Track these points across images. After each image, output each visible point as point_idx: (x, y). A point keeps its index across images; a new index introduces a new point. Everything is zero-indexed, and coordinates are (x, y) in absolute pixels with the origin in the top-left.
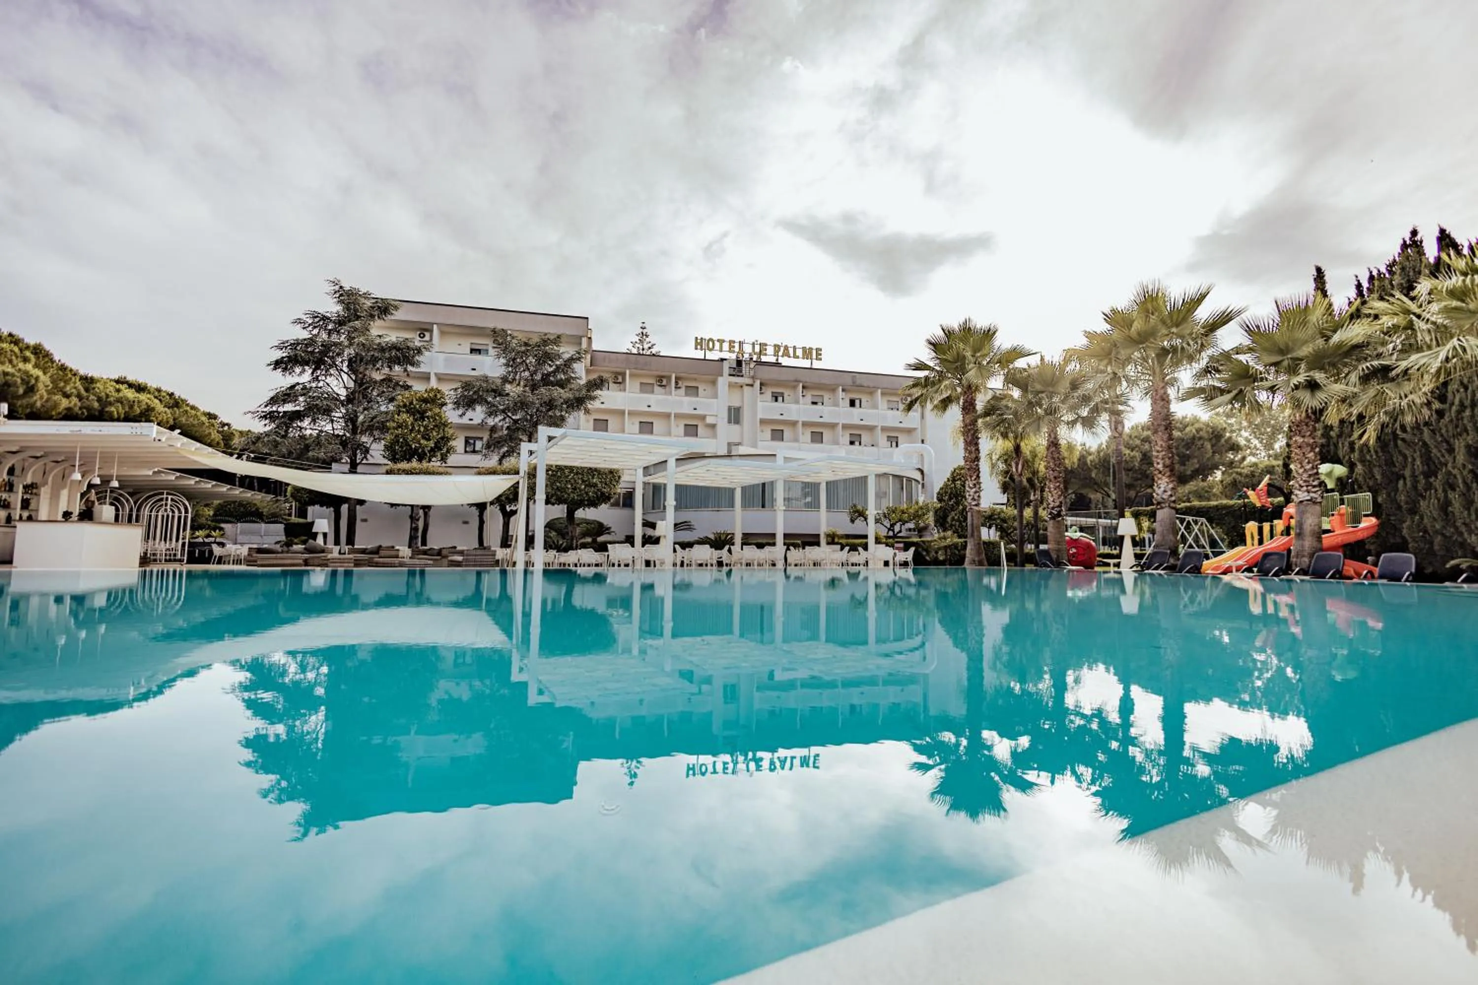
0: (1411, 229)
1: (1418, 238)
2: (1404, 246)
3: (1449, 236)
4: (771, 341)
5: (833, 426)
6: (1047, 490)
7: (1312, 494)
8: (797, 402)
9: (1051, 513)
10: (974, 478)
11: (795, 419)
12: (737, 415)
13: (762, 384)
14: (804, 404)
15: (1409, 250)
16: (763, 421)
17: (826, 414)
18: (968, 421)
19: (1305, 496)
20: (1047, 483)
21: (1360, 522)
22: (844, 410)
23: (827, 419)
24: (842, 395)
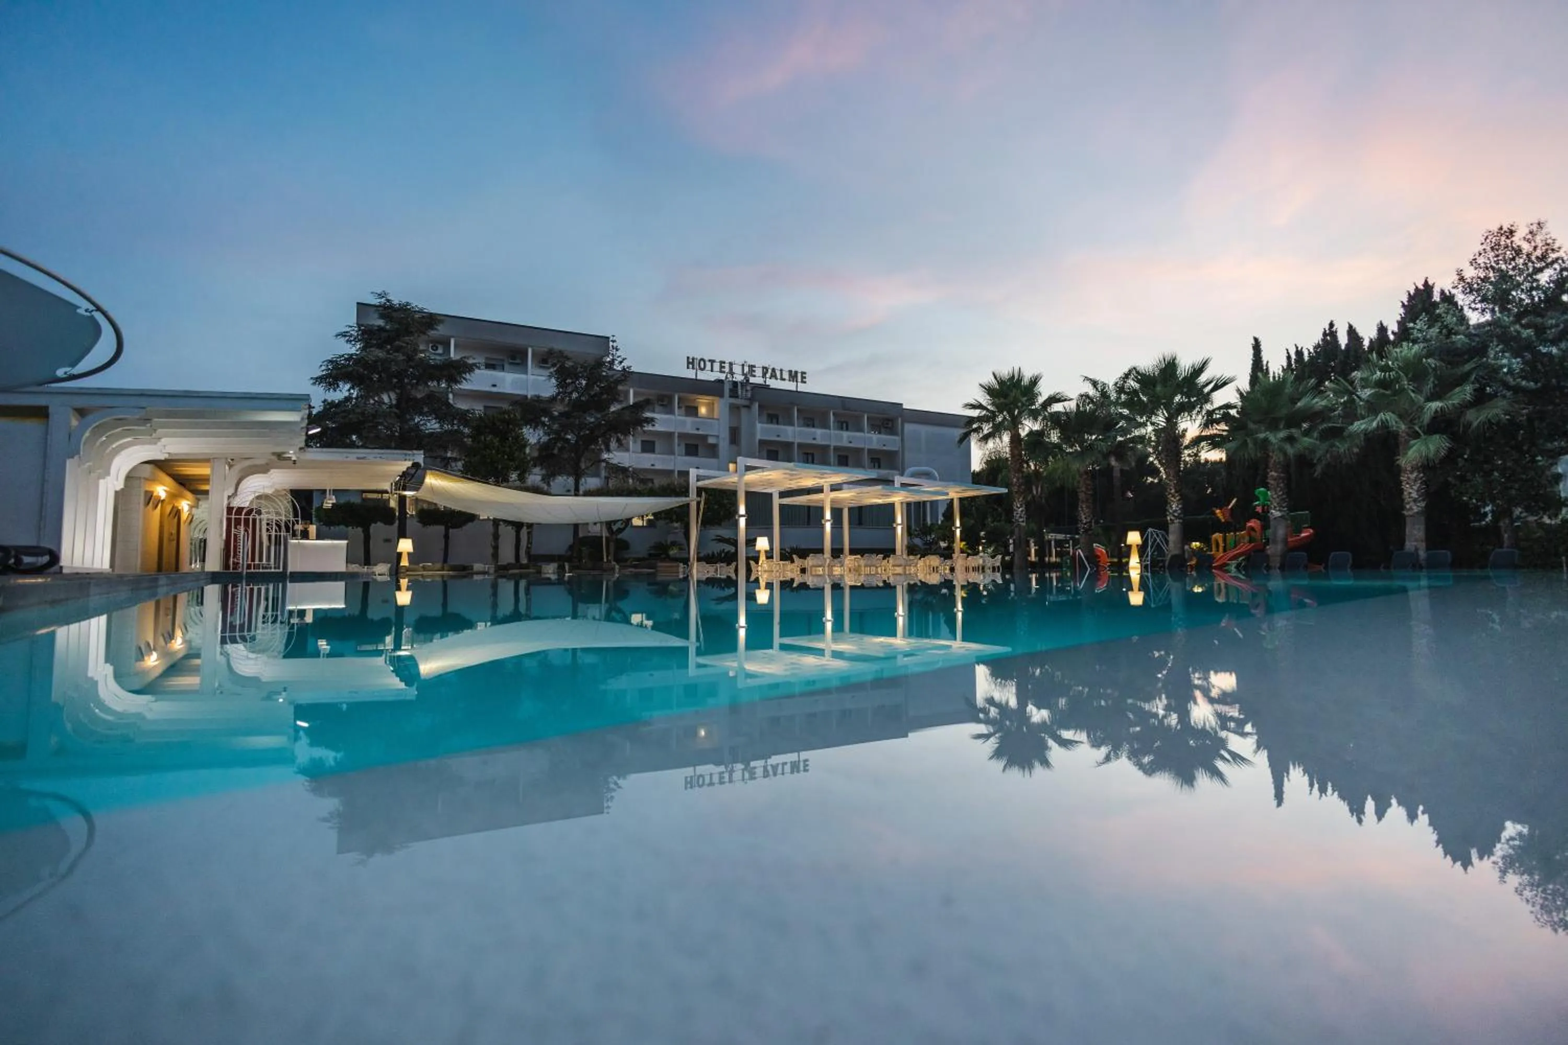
0: (1329, 322)
1: (1334, 329)
2: (1325, 334)
3: (1354, 330)
5: (825, 448)
6: (1080, 509)
7: (1283, 513)
8: (791, 424)
9: (1084, 528)
10: (1021, 499)
11: (790, 440)
12: (735, 435)
13: (760, 406)
14: (799, 426)
15: (1328, 338)
16: (762, 442)
17: (819, 436)
18: (1016, 452)
19: (1278, 514)
20: (1080, 504)
21: (1301, 532)
22: (833, 432)
23: (819, 441)
24: (832, 418)
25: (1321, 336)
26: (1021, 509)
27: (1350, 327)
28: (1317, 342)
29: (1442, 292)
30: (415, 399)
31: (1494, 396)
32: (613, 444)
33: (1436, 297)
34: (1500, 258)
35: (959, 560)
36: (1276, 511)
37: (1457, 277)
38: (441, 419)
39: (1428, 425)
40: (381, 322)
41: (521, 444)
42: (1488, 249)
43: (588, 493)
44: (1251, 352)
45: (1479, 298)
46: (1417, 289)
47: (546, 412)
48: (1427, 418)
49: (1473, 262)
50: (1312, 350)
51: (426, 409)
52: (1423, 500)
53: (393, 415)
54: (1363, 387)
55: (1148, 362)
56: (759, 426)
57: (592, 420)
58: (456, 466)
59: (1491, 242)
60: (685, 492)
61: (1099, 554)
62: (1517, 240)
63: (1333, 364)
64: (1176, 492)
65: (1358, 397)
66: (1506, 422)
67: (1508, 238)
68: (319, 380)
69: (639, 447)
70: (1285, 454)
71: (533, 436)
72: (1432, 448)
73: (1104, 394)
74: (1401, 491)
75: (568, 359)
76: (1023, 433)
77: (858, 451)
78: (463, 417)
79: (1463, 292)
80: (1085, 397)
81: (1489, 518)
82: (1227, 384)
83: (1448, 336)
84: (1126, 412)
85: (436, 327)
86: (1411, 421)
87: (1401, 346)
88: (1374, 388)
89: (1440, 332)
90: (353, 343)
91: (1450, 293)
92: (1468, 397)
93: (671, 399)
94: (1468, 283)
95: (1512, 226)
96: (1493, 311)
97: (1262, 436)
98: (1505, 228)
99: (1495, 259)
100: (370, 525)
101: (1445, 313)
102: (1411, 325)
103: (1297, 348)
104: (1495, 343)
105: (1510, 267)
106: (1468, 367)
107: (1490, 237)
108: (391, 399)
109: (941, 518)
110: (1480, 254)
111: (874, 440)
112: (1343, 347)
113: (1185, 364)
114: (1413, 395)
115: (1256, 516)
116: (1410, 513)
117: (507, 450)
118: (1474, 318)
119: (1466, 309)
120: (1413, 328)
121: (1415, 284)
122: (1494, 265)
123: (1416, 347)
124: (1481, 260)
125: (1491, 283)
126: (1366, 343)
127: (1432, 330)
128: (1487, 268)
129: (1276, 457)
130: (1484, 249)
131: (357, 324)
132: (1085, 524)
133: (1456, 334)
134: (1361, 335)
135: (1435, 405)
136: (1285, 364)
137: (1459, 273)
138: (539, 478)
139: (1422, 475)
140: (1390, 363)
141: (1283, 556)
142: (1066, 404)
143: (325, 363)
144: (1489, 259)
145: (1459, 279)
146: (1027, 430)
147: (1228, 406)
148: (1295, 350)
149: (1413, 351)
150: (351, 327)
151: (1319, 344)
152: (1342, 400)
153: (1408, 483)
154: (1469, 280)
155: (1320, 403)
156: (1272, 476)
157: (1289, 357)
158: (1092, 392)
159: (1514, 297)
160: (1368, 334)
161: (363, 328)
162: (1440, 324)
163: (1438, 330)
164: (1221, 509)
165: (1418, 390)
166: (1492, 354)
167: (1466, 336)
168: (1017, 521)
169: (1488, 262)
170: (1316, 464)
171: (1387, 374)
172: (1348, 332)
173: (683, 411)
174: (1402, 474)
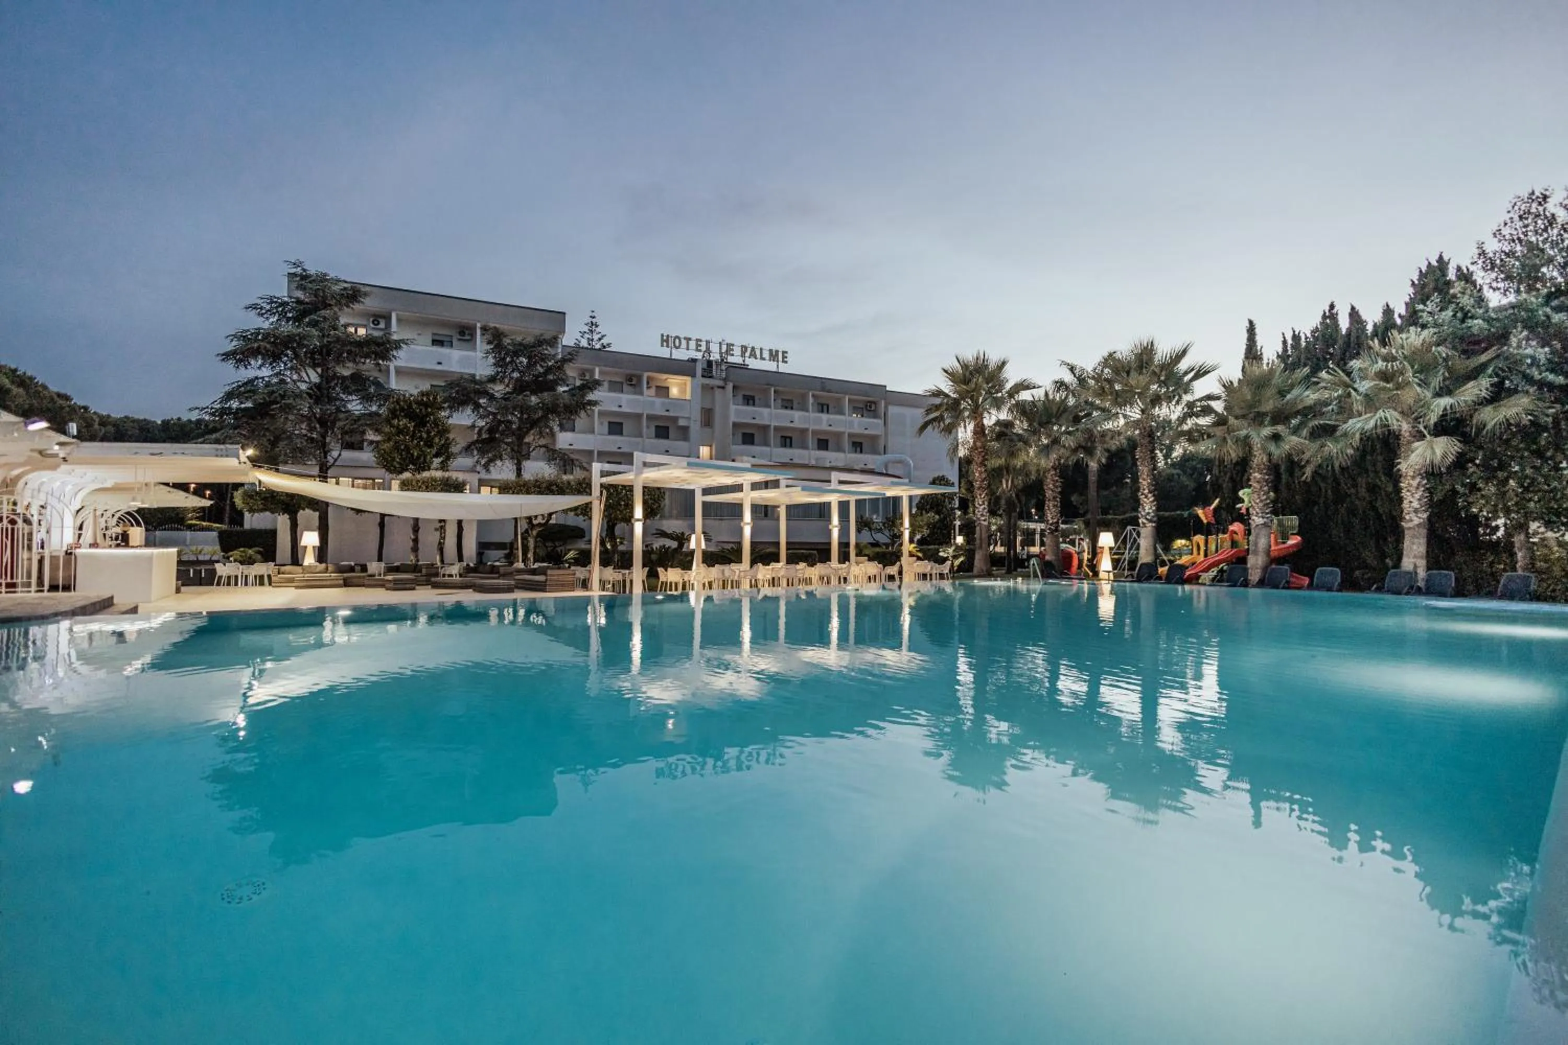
0: (1329, 303)
1: (1335, 311)
2: (1324, 317)
3: (1357, 312)
5: (804, 432)
6: (1046, 508)
7: (1265, 520)
8: (768, 406)
9: (1050, 529)
10: (983, 496)
11: (767, 423)
12: (708, 417)
13: (734, 387)
14: (775, 408)
16: (735, 425)
17: (797, 419)
18: (980, 444)
19: (1260, 521)
20: (1047, 502)
21: (1287, 539)
22: (813, 415)
23: (797, 424)
24: (811, 400)
25: (1320, 319)
26: (982, 507)
27: (1353, 308)
28: (1315, 326)
29: (1459, 269)
31: (1516, 391)
33: (1452, 275)
34: (1531, 228)
35: (906, 566)
37: (1477, 251)
38: (366, 399)
39: (1436, 424)
41: (443, 428)
42: (1516, 218)
44: (1245, 335)
45: (1502, 276)
46: (1430, 266)
47: (486, 394)
48: (1433, 418)
49: (1497, 233)
50: (1309, 335)
52: (1425, 511)
54: (1362, 379)
55: (1124, 348)
56: (733, 407)
59: (1520, 209)
62: (1552, 207)
63: (1331, 350)
64: (1150, 492)
65: (1355, 390)
66: (1528, 423)
67: (1540, 204)
69: (606, 428)
70: (1270, 455)
72: (1439, 452)
73: (1081, 381)
74: (1401, 500)
76: (987, 423)
77: (839, 435)
79: (1484, 268)
80: (1060, 385)
81: (1500, 533)
82: (1209, 372)
83: (1463, 321)
84: (1097, 401)
86: (1416, 419)
87: (1408, 331)
88: (1373, 380)
89: (1454, 316)
91: (1468, 270)
92: (1484, 394)
93: (639, 378)
94: (1490, 258)
95: (1546, 190)
96: (1518, 291)
97: (1243, 433)
98: (1537, 193)
99: (1524, 230)
101: (1460, 292)
102: (1421, 307)
103: (1294, 332)
104: (1519, 329)
105: (1541, 239)
106: (1484, 358)
107: (1518, 204)
110: (1506, 224)
111: (855, 423)
112: (1344, 332)
113: (1164, 350)
114: (1418, 389)
115: (1240, 519)
116: (1410, 525)
118: (1495, 299)
119: (1485, 288)
120: (1423, 311)
122: (1522, 236)
123: (1426, 332)
124: (1506, 231)
125: (1517, 259)
126: (1370, 328)
127: (1444, 313)
128: (1513, 241)
129: (1259, 458)
130: (1511, 218)
132: (1051, 524)
133: (1472, 317)
134: (1364, 317)
135: (1446, 401)
136: (1280, 350)
137: (1480, 246)
139: (1425, 481)
140: (1394, 351)
141: (1265, 569)
142: (1034, 391)
144: (1516, 229)
145: (1480, 254)
146: (994, 420)
147: (1210, 397)
148: (1292, 334)
149: (1422, 337)
151: (1317, 328)
152: (1336, 395)
153: (1408, 491)
154: (1491, 255)
155: (1312, 396)
156: (1255, 478)
157: (1285, 343)
158: (1068, 378)
159: (1544, 274)
160: (1372, 317)
162: (1453, 306)
163: (1451, 314)
164: (1203, 509)
165: (1424, 384)
166: (1514, 341)
167: (1484, 320)
168: (979, 519)
169: (1515, 233)
170: (1304, 466)
171: (1389, 365)
172: (1350, 315)
173: (653, 391)
174: (1402, 479)
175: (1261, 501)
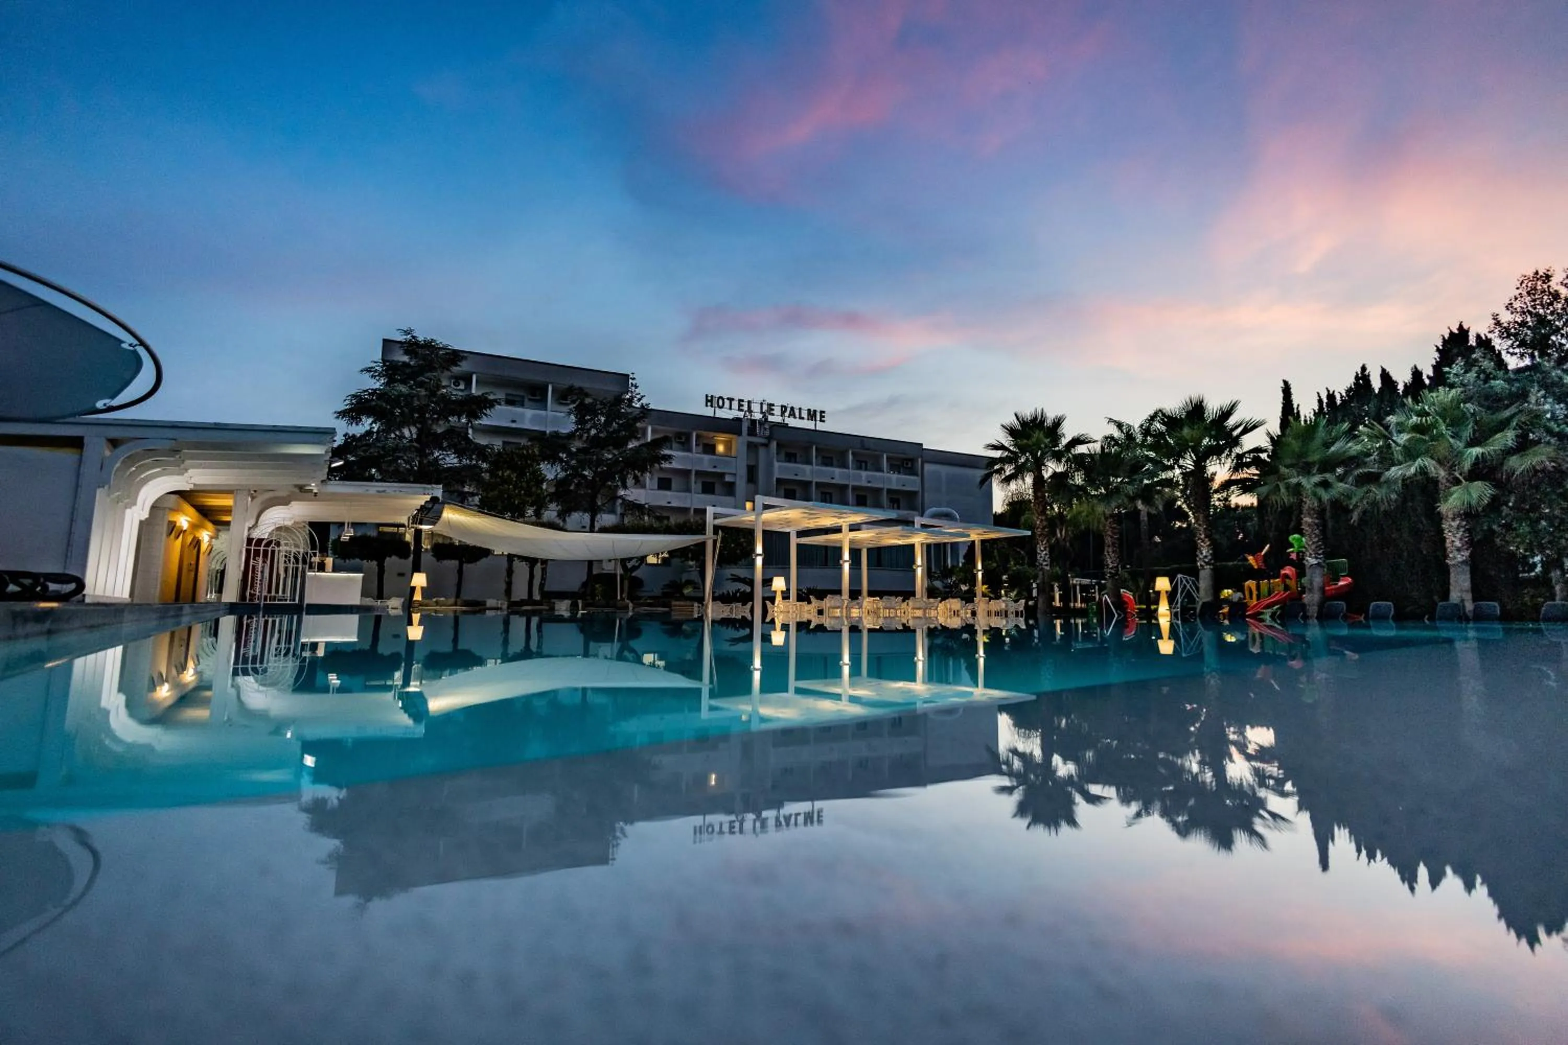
0: (1361, 365)
1: (1367, 373)
2: (1357, 378)
3: (1388, 374)
4: (778, 402)
5: (843, 488)
6: (1106, 553)
7: (1319, 560)
8: (809, 462)
9: (1110, 573)
10: (1044, 542)
11: (809, 479)
12: (752, 474)
13: (778, 445)
14: (817, 465)
15: (1361, 382)
16: (778, 480)
17: (837, 475)
18: (1039, 494)
19: (1314, 561)
20: (1106, 548)
21: (1339, 580)
22: (851, 471)
23: (837, 481)
24: (851, 457)
25: (1353, 380)
26: (1044, 552)
27: (1383, 370)
28: (1349, 386)
29: (1478, 337)
30: (435, 434)
31: (1538, 442)
32: (630, 481)
33: (1472, 342)
34: (1538, 302)
35: (981, 605)
36: (1313, 558)
37: (1493, 322)
38: (460, 454)
39: (1470, 471)
40: (406, 359)
41: (539, 479)
42: (1524, 293)
43: (604, 530)
44: (1281, 395)
45: (1518, 343)
46: (1451, 333)
47: (566, 449)
48: (1467, 466)
49: (1509, 306)
50: (1344, 394)
51: (445, 444)
52: (1467, 550)
53: (413, 449)
54: (1399, 432)
55: (1174, 404)
56: (776, 464)
57: (610, 456)
58: (473, 501)
59: (1527, 286)
60: (700, 529)
61: (1126, 600)
62: (1555, 284)
63: (1366, 407)
64: (1206, 537)
65: (1394, 442)
66: (1552, 469)
67: (1544, 282)
68: (342, 414)
69: (655, 484)
70: (1320, 500)
71: (550, 472)
72: (1475, 495)
73: (1130, 437)
74: (1443, 540)
75: (587, 395)
76: (1047, 474)
77: (878, 491)
78: (481, 452)
79: (1500, 337)
80: (1110, 439)
81: (1539, 569)
82: (1257, 427)
83: (1486, 381)
84: (1152, 454)
85: (459, 363)
86: (1451, 467)
87: (1438, 390)
88: (1408, 433)
89: (1478, 377)
90: (377, 378)
91: (1486, 337)
92: (1510, 443)
93: (688, 437)
94: (1505, 328)
95: (1548, 270)
96: (1532, 356)
97: (1294, 481)
98: (1541, 273)
99: (1532, 304)
100: (385, 558)
101: (1481, 357)
102: (1447, 369)
103: (1328, 391)
104: (1536, 388)
105: (1548, 311)
106: (1507, 413)
107: (1526, 282)
108: (412, 435)
109: (961, 560)
110: (1516, 299)
111: (894, 480)
112: (1377, 391)
113: (1213, 406)
114: (1451, 440)
115: (1291, 563)
116: (1453, 562)
117: (524, 485)
118: (1513, 363)
119: (1504, 354)
120: (1449, 373)
121: (1449, 328)
122: (1530, 309)
123: (1453, 391)
124: (1517, 305)
125: (1529, 328)
126: (1401, 387)
127: (1468, 375)
128: (1524, 313)
129: (1310, 503)
130: (1520, 294)
131: (382, 359)
132: (1112, 568)
133: (1495, 378)
134: (1394, 378)
135: (1476, 451)
136: (1316, 408)
137: (1495, 317)
138: (555, 514)
139: (1464, 523)
140: (1426, 408)
141: (1321, 605)
142: (1090, 445)
143: (350, 398)
144: (1525, 303)
145: (1495, 324)
146: (1050, 472)
147: (1258, 450)
148: (1326, 393)
149: (1450, 395)
150: (375, 362)
151: (1351, 387)
152: (1378, 445)
153: (1450, 531)
154: (1505, 325)
155: (1355, 448)
156: (1306, 522)
157: (1320, 401)
158: (1116, 434)
159: (1554, 342)
160: (1402, 378)
161: (387, 364)
162: (1476, 369)
163: (1475, 375)
164: (1253, 555)
165: (1456, 436)
166: (1533, 399)
167: (1505, 381)
168: (1041, 564)
169: (1525, 306)
170: (1352, 511)
171: (1424, 419)
172: (1381, 376)
173: (700, 448)
174: (1444, 521)
175: (1314, 543)
